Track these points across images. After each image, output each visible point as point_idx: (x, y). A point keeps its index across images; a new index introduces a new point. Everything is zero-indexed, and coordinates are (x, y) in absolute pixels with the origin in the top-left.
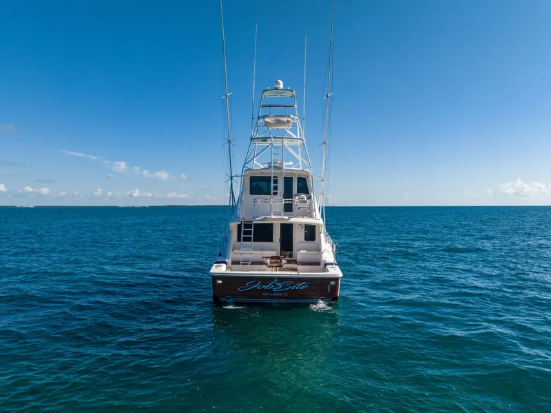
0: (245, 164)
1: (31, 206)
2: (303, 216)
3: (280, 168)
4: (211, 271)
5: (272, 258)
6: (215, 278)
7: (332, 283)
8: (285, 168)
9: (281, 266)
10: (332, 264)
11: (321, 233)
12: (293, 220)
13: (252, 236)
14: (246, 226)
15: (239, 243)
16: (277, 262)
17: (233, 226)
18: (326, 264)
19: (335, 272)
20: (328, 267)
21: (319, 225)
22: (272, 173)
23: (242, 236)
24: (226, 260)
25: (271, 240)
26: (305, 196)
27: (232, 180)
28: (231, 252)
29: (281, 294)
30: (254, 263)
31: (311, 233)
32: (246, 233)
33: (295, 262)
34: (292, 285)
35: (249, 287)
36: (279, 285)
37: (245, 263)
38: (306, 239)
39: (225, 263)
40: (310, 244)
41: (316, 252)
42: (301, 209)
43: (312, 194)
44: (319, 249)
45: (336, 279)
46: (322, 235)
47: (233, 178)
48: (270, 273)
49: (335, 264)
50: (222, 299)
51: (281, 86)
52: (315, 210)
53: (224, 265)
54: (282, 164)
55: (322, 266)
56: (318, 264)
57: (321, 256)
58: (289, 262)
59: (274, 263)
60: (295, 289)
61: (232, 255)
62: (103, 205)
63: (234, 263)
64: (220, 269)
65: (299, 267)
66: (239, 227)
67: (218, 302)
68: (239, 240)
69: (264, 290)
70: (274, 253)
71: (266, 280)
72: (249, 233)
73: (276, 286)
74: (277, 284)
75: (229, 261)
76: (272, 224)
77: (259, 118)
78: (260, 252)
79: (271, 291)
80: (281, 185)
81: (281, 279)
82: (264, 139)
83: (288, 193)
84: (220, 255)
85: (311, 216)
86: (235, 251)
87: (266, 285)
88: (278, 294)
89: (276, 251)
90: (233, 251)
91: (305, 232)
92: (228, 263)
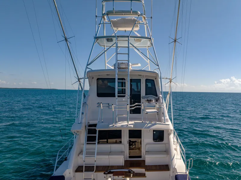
0: (88, 65)
27: (79, 81)
43: (161, 96)
89: (124, 155)
90: (78, 155)
91: (154, 133)
92: (70, 173)
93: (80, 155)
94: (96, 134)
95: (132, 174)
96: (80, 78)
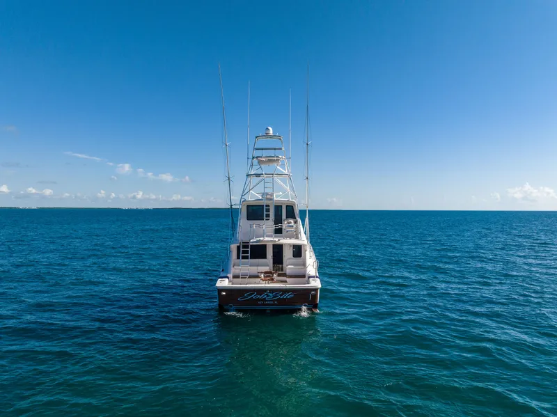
1: (34, 207)
2: (290, 238)
3: (271, 199)
4: (217, 285)
5: (266, 273)
6: (220, 290)
7: (313, 292)
8: (275, 199)
9: (272, 280)
10: (314, 277)
11: (306, 251)
12: (283, 241)
13: (249, 255)
14: (244, 247)
15: (239, 260)
16: (269, 276)
17: (234, 247)
18: (309, 277)
19: (316, 284)
20: (311, 279)
21: (304, 245)
22: (265, 203)
23: (241, 255)
24: (228, 275)
25: (264, 256)
26: (292, 221)
28: (232, 268)
29: (272, 302)
30: (251, 277)
31: (298, 251)
32: (244, 252)
33: (284, 275)
34: (281, 295)
35: (247, 297)
36: (271, 295)
37: (244, 276)
38: (294, 256)
39: (228, 277)
41: (302, 267)
42: (289, 232)
44: (304, 264)
45: (316, 290)
46: (307, 253)
48: (263, 285)
49: (317, 277)
50: (226, 307)
51: (271, 132)
52: (300, 232)
53: (227, 280)
54: (272, 195)
55: (306, 278)
56: (304, 276)
57: (306, 271)
58: (279, 275)
59: (267, 277)
61: (234, 270)
63: (235, 277)
64: (223, 283)
65: (288, 280)
66: (238, 247)
67: (221, 309)
68: (238, 258)
69: (259, 300)
70: (267, 269)
71: (260, 291)
72: (247, 252)
73: (268, 296)
74: (269, 294)
75: (230, 276)
76: (266, 245)
77: (253, 158)
78: (256, 268)
79: (264, 300)
80: (272, 213)
81: (272, 291)
82: (258, 175)
83: (278, 220)
84: (223, 271)
85: (297, 238)
86: (235, 267)
87: (260, 295)
88: (270, 302)
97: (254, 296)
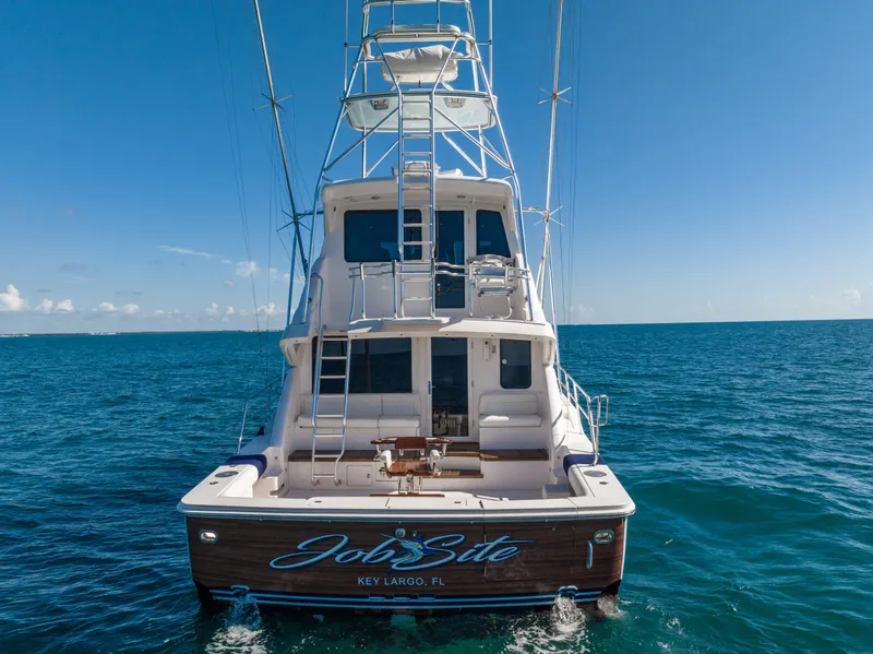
0: (323, 170)
1: (112, 332)
2: (494, 314)
5: (401, 442)
7: (600, 535)
9: (426, 472)
10: (587, 459)
11: (546, 365)
12: (466, 327)
13: (347, 377)
14: (329, 348)
15: (311, 396)
16: (414, 457)
18: (569, 461)
19: (605, 493)
20: (578, 470)
21: (540, 341)
22: (402, 203)
23: (319, 376)
25: (405, 386)
26: (497, 262)
27: (296, 223)
28: (288, 424)
29: (420, 581)
30: (351, 455)
31: (517, 365)
32: (327, 367)
33: (473, 448)
34: (459, 549)
35: (307, 555)
36: (413, 546)
37: (327, 453)
38: (505, 383)
40: (516, 397)
41: (536, 421)
42: (487, 294)
43: (520, 257)
44: (541, 411)
46: (550, 371)
47: (302, 220)
50: (219, 595)
52: (528, 299)
55: (553, 463)
56: (541, 454)
57: (550, 435)
58: (454, 449)
59: (407, 458)
60: (470, 562)
62: (220, 330)
63: (296, 456)
64: (229, 489)
70: (410, 428)
71: (367, 531)
73: (401, 552)
76: (408, 340)
78: (372, 423)
79: (384, 569)
80: (428, 226)
82: (379, 100)
84: (260, 433)
85: (517, 316)
86: (302, 421)
87: (367, 549)
89: (420, 420)
90: (296, 420)
91: (501, 364)
92: (276, 458)
93: (300, 419)
94: (344, 374)
95: (445, 445)
96: (300, 215)
97: (337, 552)
